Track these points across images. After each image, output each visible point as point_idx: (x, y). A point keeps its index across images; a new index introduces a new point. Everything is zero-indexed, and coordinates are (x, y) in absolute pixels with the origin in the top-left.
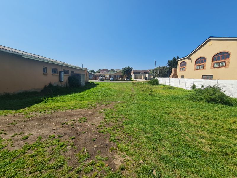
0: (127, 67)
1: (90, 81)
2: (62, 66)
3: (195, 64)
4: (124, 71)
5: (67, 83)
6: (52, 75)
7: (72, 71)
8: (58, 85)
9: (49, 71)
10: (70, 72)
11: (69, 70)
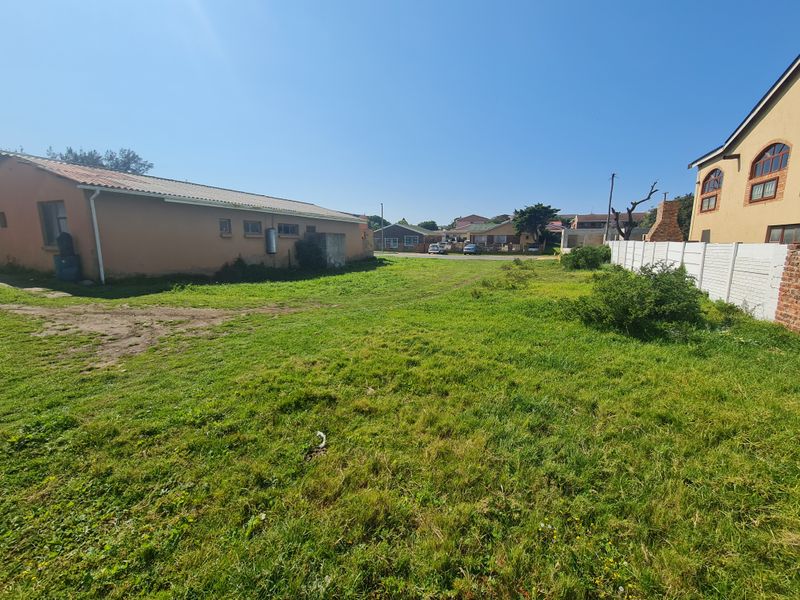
0: (532, 204)
1: (378, 255)
2: (272, 215)
3: (751, 178)
4: (519, 220)
5: (293, 259)
6: (245, 237)
7: (308, 228)
8: (262, 263)
9: (238, 229)
10: (302, 231)
11: (297, 226)
